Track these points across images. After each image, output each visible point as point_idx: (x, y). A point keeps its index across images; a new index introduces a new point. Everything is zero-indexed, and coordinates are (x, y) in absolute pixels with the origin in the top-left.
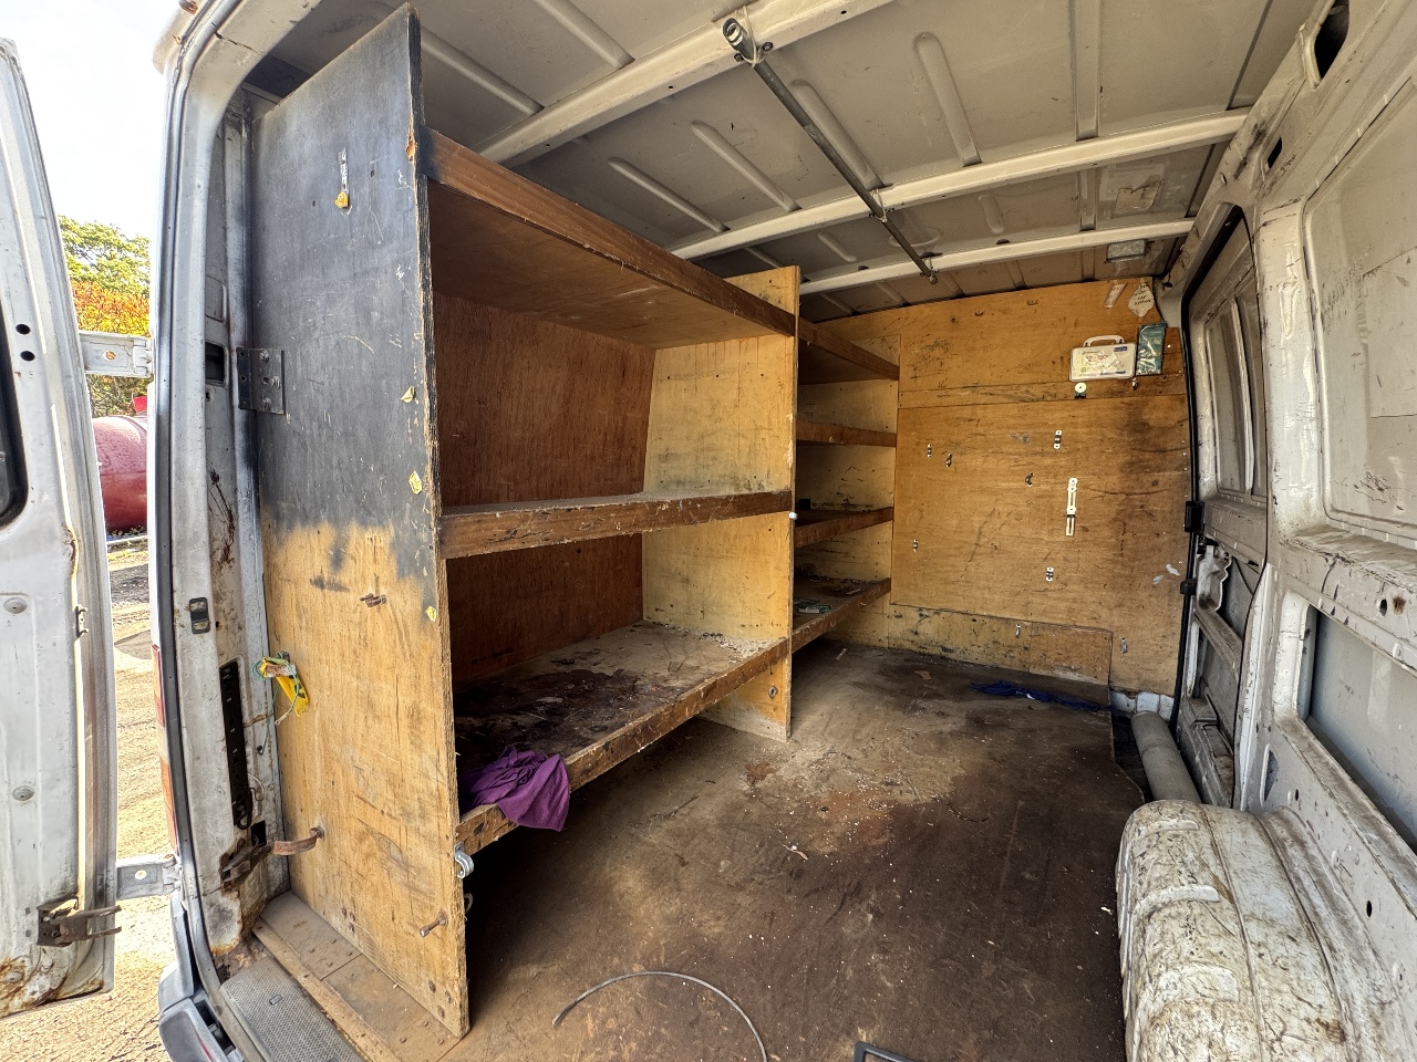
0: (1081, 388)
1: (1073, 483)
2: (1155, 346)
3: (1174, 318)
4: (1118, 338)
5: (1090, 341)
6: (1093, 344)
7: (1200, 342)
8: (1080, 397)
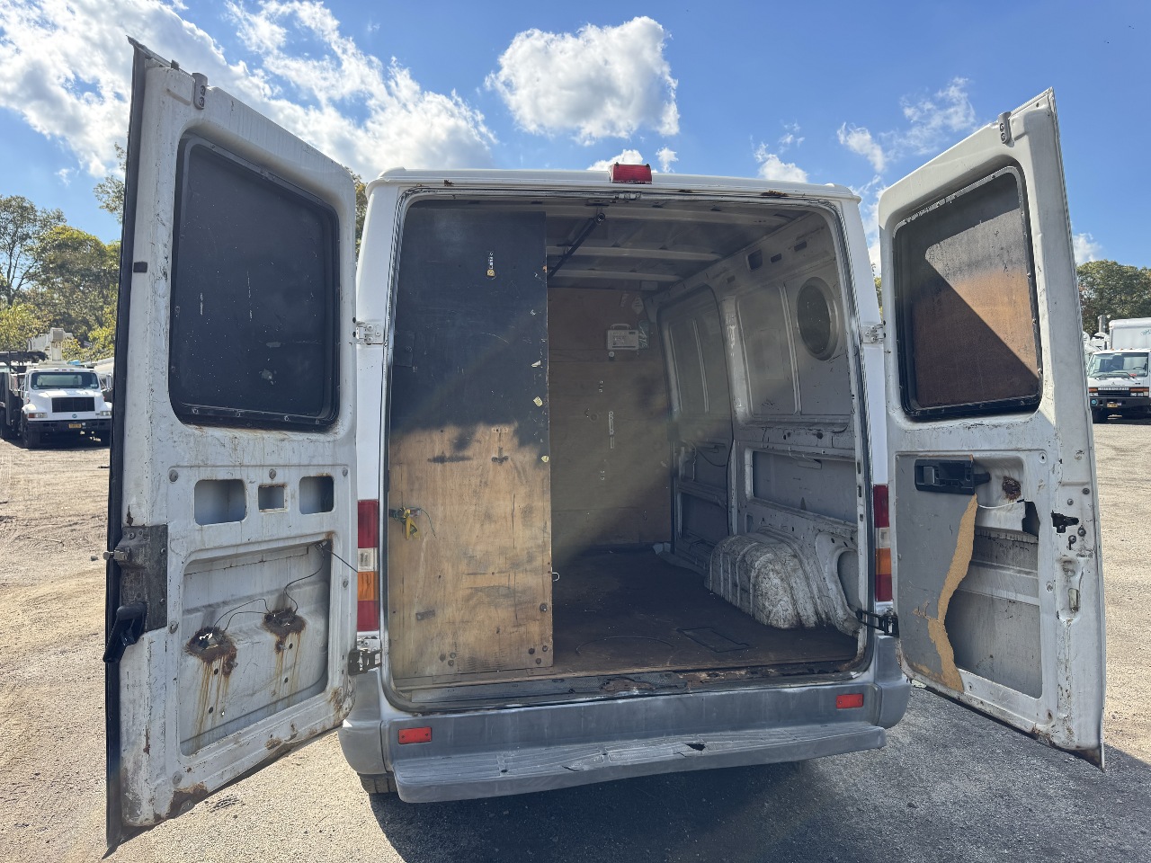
0: (612, 354)
1: (611, 415)
2: (646, 332)
3: (653, 318)
4: (627, 325)
5: (614, 325)
6: (617, 328)
7: (666, 334)
8: (611, 359)
